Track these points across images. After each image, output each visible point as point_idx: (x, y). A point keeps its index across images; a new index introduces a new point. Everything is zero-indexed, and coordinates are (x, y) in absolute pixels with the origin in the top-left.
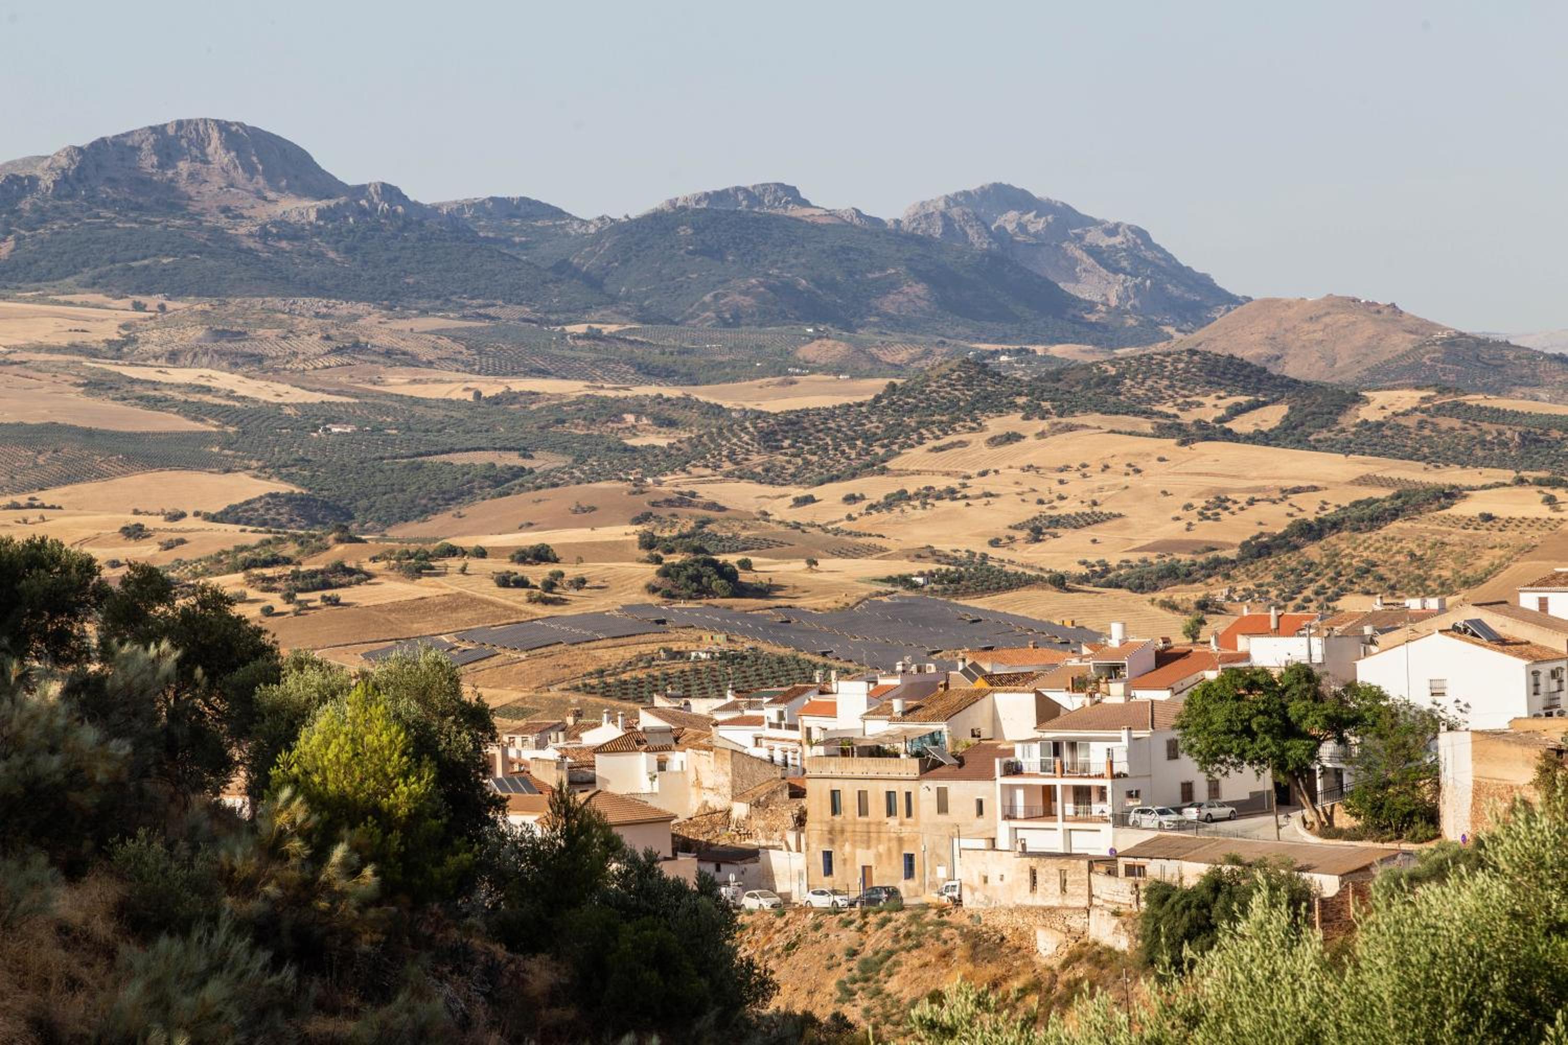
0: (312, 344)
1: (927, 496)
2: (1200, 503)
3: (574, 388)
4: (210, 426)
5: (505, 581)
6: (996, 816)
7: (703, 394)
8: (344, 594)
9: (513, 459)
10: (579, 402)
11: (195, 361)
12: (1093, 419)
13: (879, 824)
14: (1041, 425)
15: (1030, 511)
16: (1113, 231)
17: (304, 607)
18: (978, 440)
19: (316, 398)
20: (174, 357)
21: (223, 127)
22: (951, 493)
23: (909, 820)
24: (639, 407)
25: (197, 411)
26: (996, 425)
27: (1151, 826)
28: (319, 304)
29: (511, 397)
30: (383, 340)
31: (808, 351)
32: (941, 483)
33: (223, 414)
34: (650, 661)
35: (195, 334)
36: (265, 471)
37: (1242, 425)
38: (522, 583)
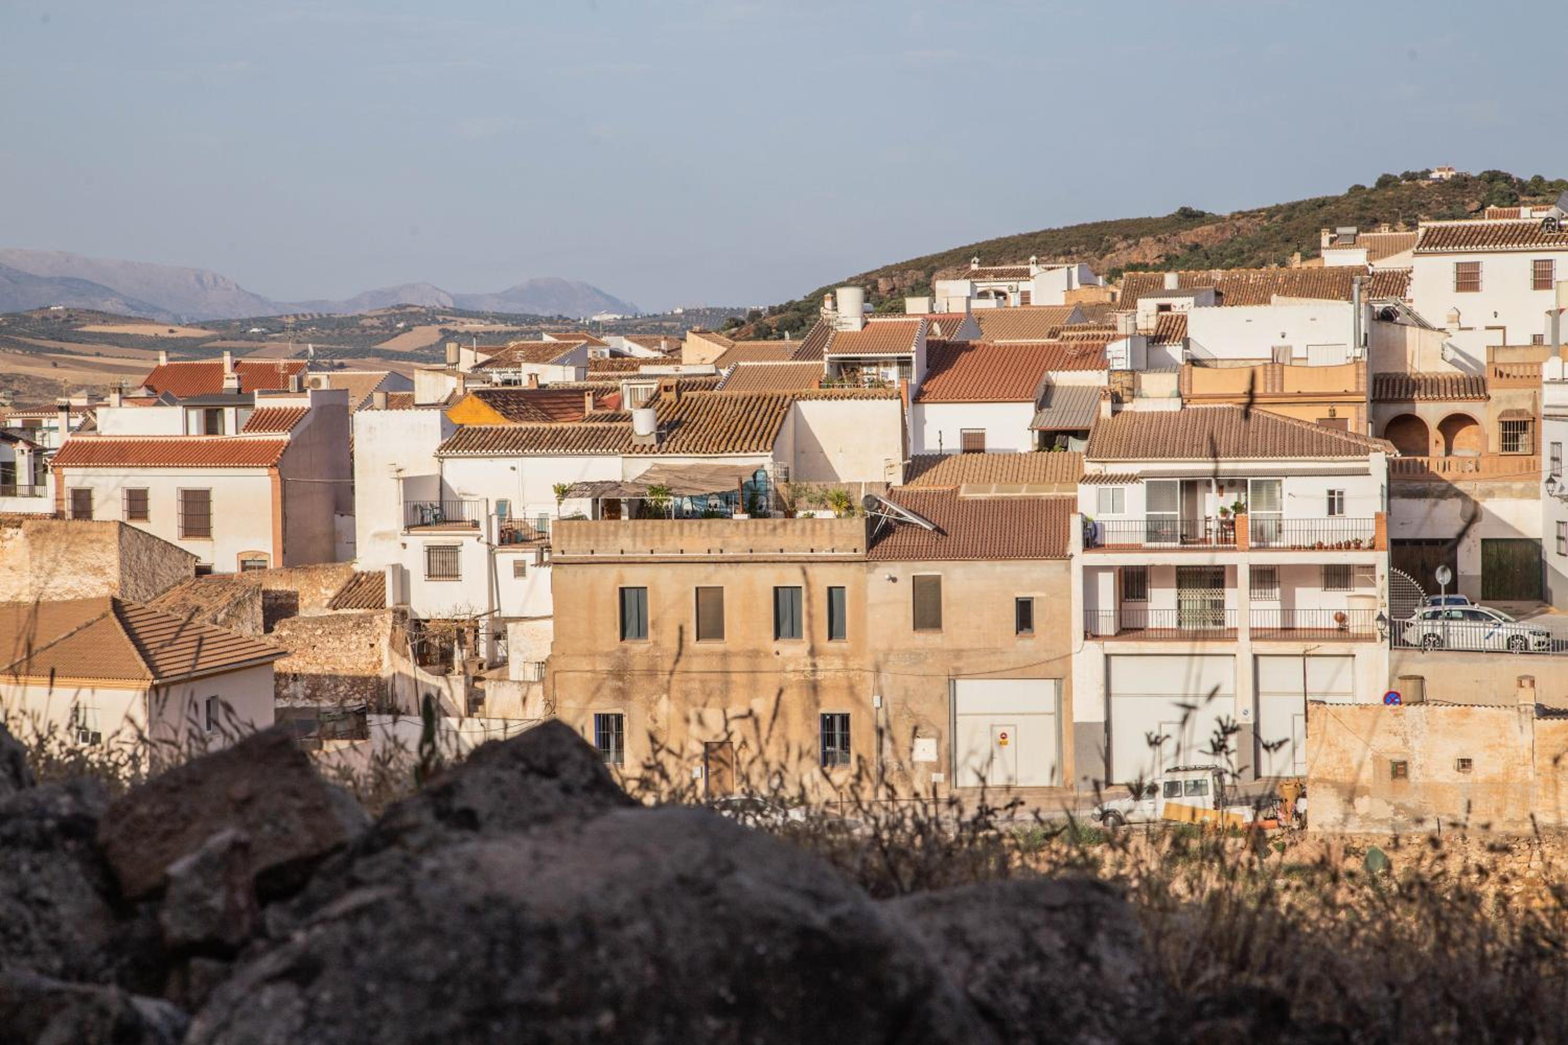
6: (1069, 629)
13: (755, 654)
23: (834, 645)
27: (1489, 644)
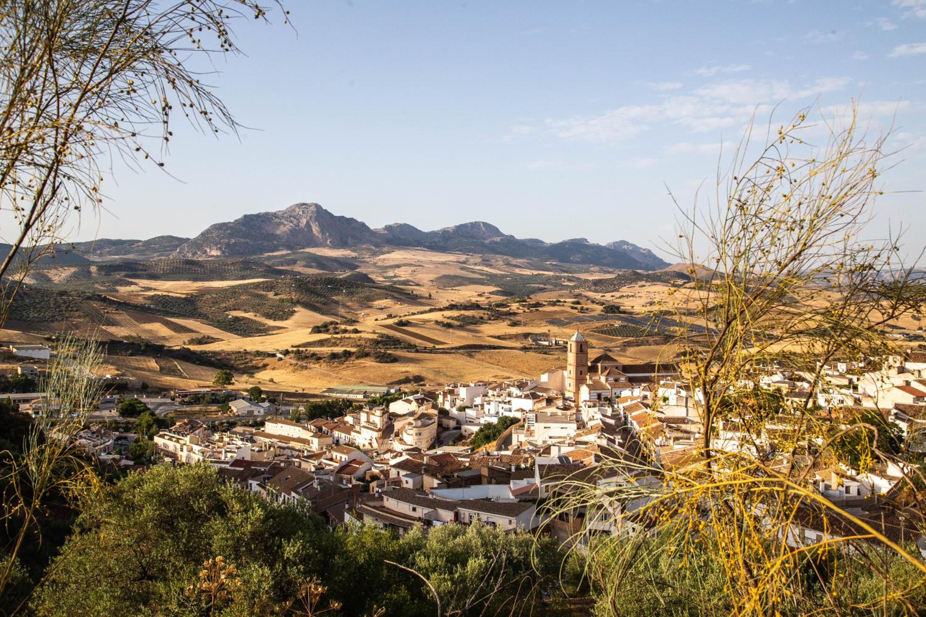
0: (501, 263)
1: (628, 296)
2: (683, 300)
3: (551, 274)
4: (484, 277)
5: (572, 308)
7: (576, 275)
8: (540, 309)
9: (542, 286)
10: (553, 276)
11: (479, 265)
12: (659, 283)
14: (649, 284)
15: (649, 300)
16: (644, 250)
17: (531, 311)
18: (637, 286)
19: (503, 273)
20: (475, 264)
21: (483, 223)
22: (633, 296)
24: (564, 277)
25: (482, 274)
26: (640, 283)
28: (501, 256)
29: (539, 274)
30: (514, 263)
31: (592, 269)
32: (630, 294)
33: (486, 275)
34: (606, 325)
35: (479, 260)
36: (496, 286)
37: (687, 285)
38: (576, 308)
